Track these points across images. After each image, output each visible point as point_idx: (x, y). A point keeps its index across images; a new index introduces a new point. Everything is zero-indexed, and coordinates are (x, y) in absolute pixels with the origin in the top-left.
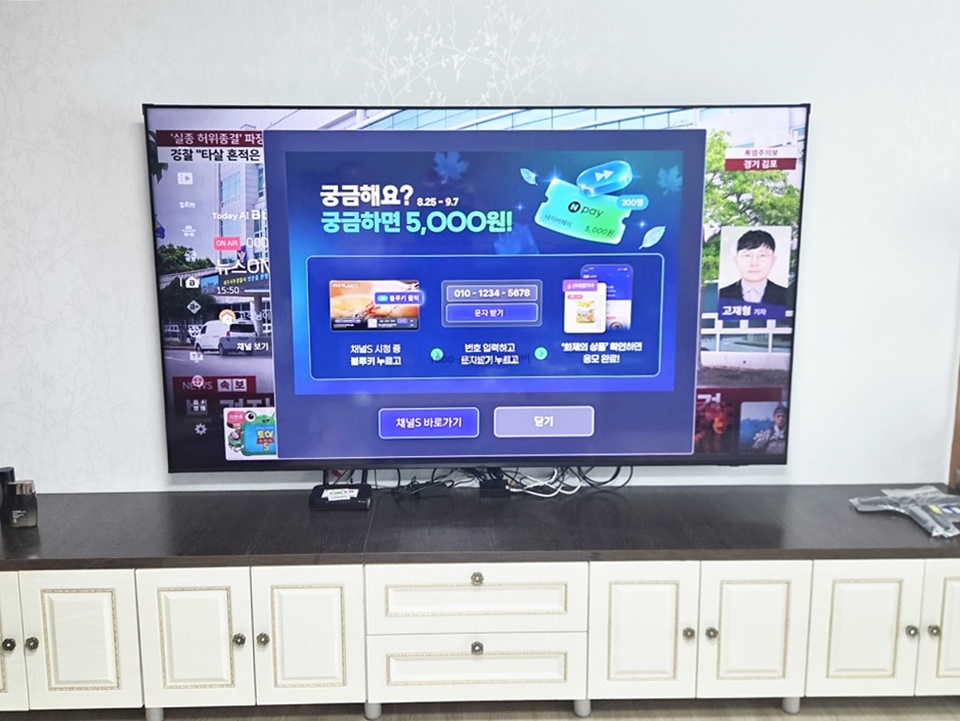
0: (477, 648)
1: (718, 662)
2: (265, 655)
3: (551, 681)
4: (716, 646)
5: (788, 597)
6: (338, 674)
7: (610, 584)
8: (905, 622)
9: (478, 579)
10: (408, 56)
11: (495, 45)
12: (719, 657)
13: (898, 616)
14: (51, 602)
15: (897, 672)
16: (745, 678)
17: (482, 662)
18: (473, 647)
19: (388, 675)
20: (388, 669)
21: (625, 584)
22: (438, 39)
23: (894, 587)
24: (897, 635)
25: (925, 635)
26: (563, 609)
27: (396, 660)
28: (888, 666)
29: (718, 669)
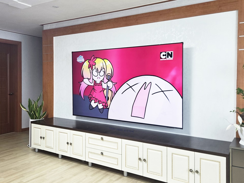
0: (102, 154)
1: (147, 169)
3: (115, 164)
4: (147, 164)
5: (162, 155)
7: (126, 145)
9: (102, 139)
12: (147, 167)
13: (189, 166)
15: (189, 182)
18: (101, 153)
19: (89, 156)
21: (129, 145)
23: (187, 158)
24: (189, 171)
26: (117, 148)
27: (90, 153)
28: (187, 180)
29: (147, 170)
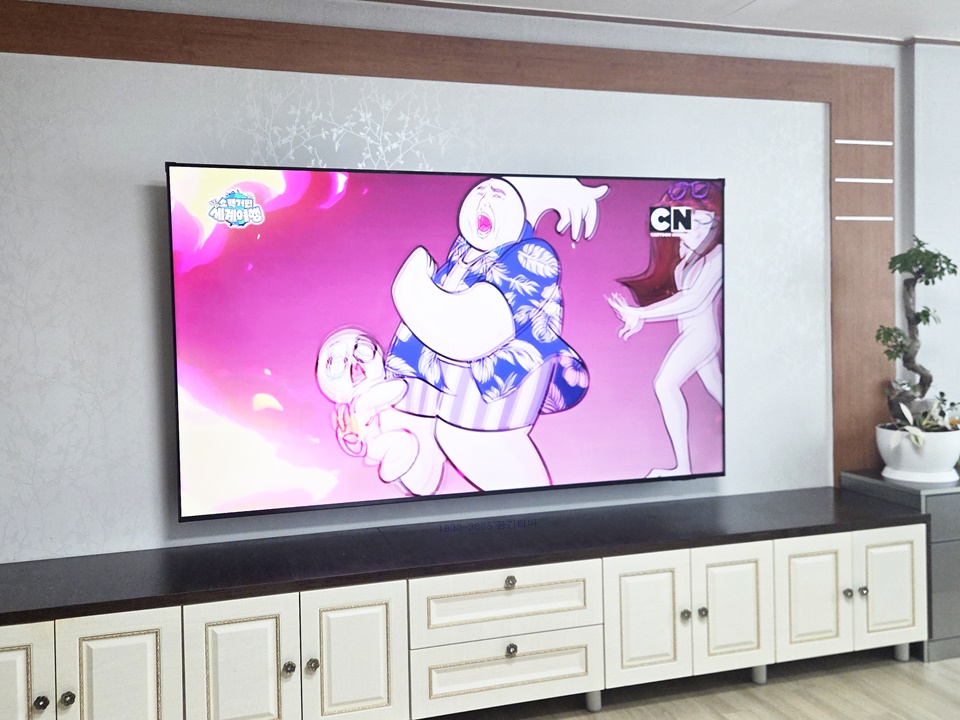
1: (708, 639)
2: (312, 683)
3: (573, 676)
4: (706, 625)
5: (757, 574)
6: (384, 694)
7: (620, 577)
8: (843, 586)
9: (510, 583)
10: (291, 127)
11: (369, 122)
12: (708, 636)
13: (837, 582)
14: (90, 650)
15: (841, 631)
16: (730, 652)
17: (516, 664)
18: (508, 649)
19: (430, 689)
20: (430, 683)
21: (633, 575)
22: (318, 115)
23: (831, 557)
24: (837, 599)
25: (857, 595)
26: (582, 604)
27: (438, 672)
28: (833, 627)
